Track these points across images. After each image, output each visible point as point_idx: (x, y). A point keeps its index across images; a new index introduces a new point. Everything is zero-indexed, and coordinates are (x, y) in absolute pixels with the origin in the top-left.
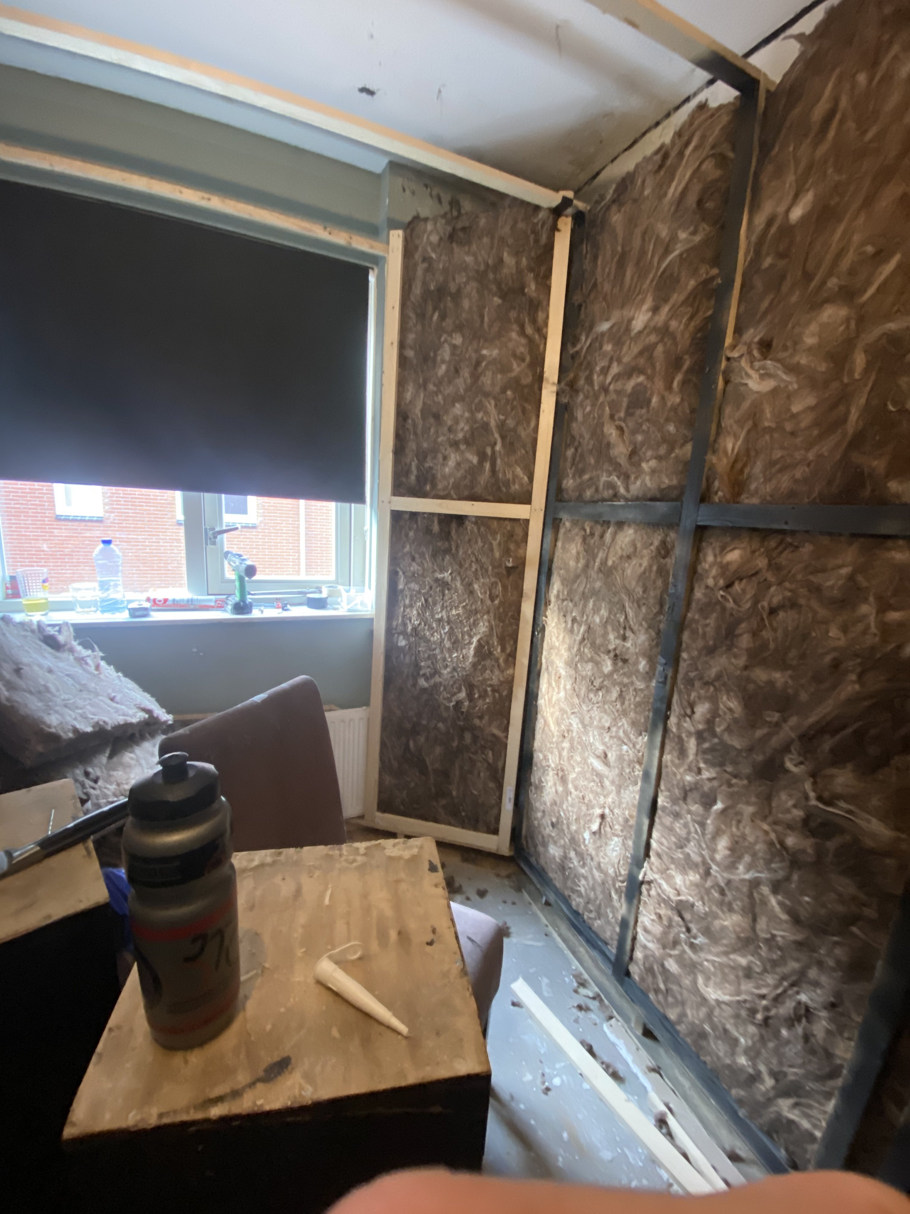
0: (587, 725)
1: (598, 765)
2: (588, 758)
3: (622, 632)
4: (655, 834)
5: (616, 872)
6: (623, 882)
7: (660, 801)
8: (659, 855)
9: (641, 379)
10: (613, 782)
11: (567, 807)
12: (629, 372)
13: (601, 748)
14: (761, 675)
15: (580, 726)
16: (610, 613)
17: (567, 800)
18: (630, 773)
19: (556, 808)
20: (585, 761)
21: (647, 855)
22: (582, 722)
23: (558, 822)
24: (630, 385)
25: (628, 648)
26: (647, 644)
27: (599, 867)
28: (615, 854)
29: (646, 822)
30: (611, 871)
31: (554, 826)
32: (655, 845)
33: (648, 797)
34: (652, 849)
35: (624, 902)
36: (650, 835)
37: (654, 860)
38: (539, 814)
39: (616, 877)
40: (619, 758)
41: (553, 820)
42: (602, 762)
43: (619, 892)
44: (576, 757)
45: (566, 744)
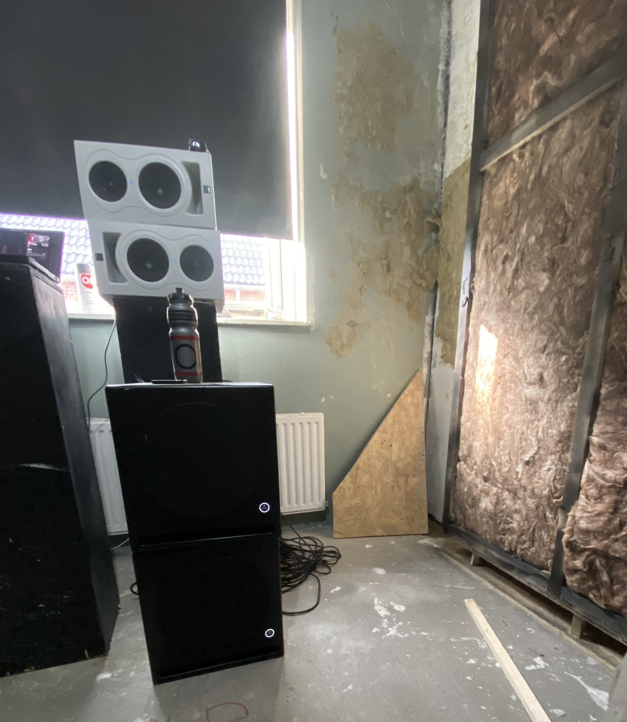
0: (521, 358)
1: (532, 391)
2: (522, 391)
3: (561, 235)
4: (596, 429)
5: (551, 490)
6: (559, 497)
7: (603, 391)
8: (602, 447)
10: (548, 401)
11: (498, 453)
13: (535, 372)
15: (513, 363)
16: (546, 223)
17: (499, 446)
18: (569, 381)
19: (488, 462)
21: (587, 454)
22: (515, 358)
23: (489, 473)
25: (568, 248)
26: (590, 232)
27: (533, 495)
28: (550, 473)
29: (587, 420)
30: (546, 492)
31: (486, 480)
32: (595, 439)
33: (590, 395)
34: (594, 445)
35: (560, 516)
36: (590, 432)
37: (594, 454)
38: (470, 479)
39: (551, 495)
40: (557, 371)
41: (485, 474)
42: (537, 386)
43: (554, 509)
44: (510, 396)
45: (498, 393)
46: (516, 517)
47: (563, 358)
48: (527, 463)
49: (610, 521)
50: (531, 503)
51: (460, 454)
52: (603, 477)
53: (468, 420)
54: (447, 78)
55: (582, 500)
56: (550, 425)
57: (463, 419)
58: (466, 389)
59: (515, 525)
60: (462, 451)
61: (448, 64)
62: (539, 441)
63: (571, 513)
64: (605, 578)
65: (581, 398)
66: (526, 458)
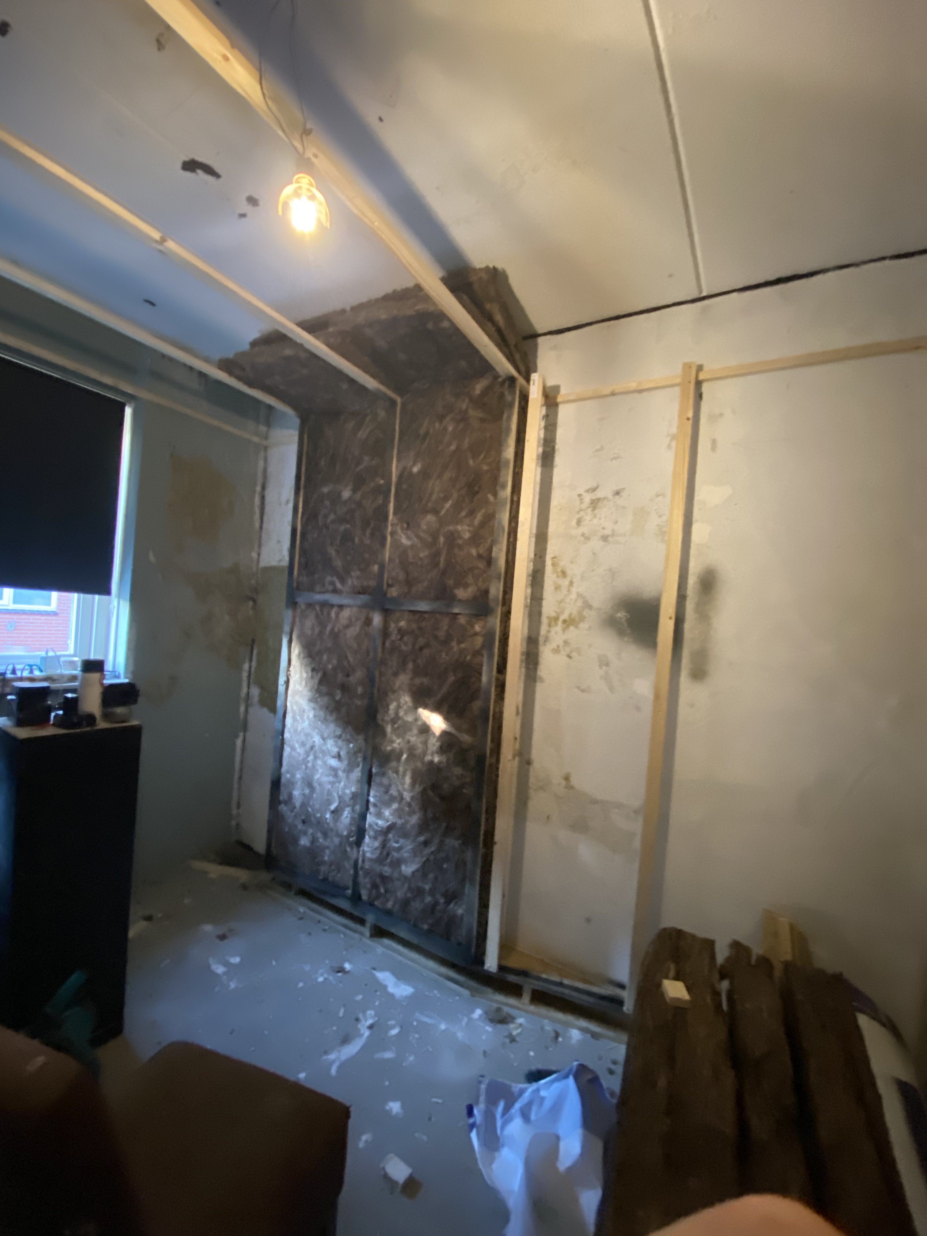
0: (325, 738)
1: (333, 762)
2: (327, 761)
4: (372, 793)
5: (349, 832)
6: (352, 834)
7: (374, 770)
8: (375, 805)
9: (348, 526)
10: (344, 771)
11: (312, 802)
12: (341, 520)
13: (335, 750)
14: (418, 681)
15: (321, 740)
16: (338, 661)
17: (313, 797)
18: (355, 760)
19: (305, 808)
20: (325, 763)
21: (367, 809)
22: (322, 737)
23: (306, 817)
24: (342, 528)
27: (337, 834)
28: (347, 820)
29: (366, 787)
30: (345, 833)
31: (304, 822)
32: (372, 799)
33: (366, 772)
34: (371, 803)
35: (355, 850)
36: (368, 795)
37: (372, 809)
38: (290, 820)
39: (349, 836)
40: (348, 753)
41: (303, 817)
42: (336, 760)
43: (351, 845)
44: (319, 762)
45: (311, 758)
46: (327, 852)
47: (351, 745)
48: (333, 812)
49: (381, 853)
50: (337, 840)
51: (281, 798)
52: (377, 824)
53: (288, 772)
54: (263, 498)
55: (367, 839)
56: (345, 787)
57: (284, 769)
58: (285, 746)
59: (326, 858)
60: (283, 796)
61: (264, 488)
62: (340, 797)
63: (361, 849)
64: (382, 890)
65: (362, 771)
66: (333, 807)
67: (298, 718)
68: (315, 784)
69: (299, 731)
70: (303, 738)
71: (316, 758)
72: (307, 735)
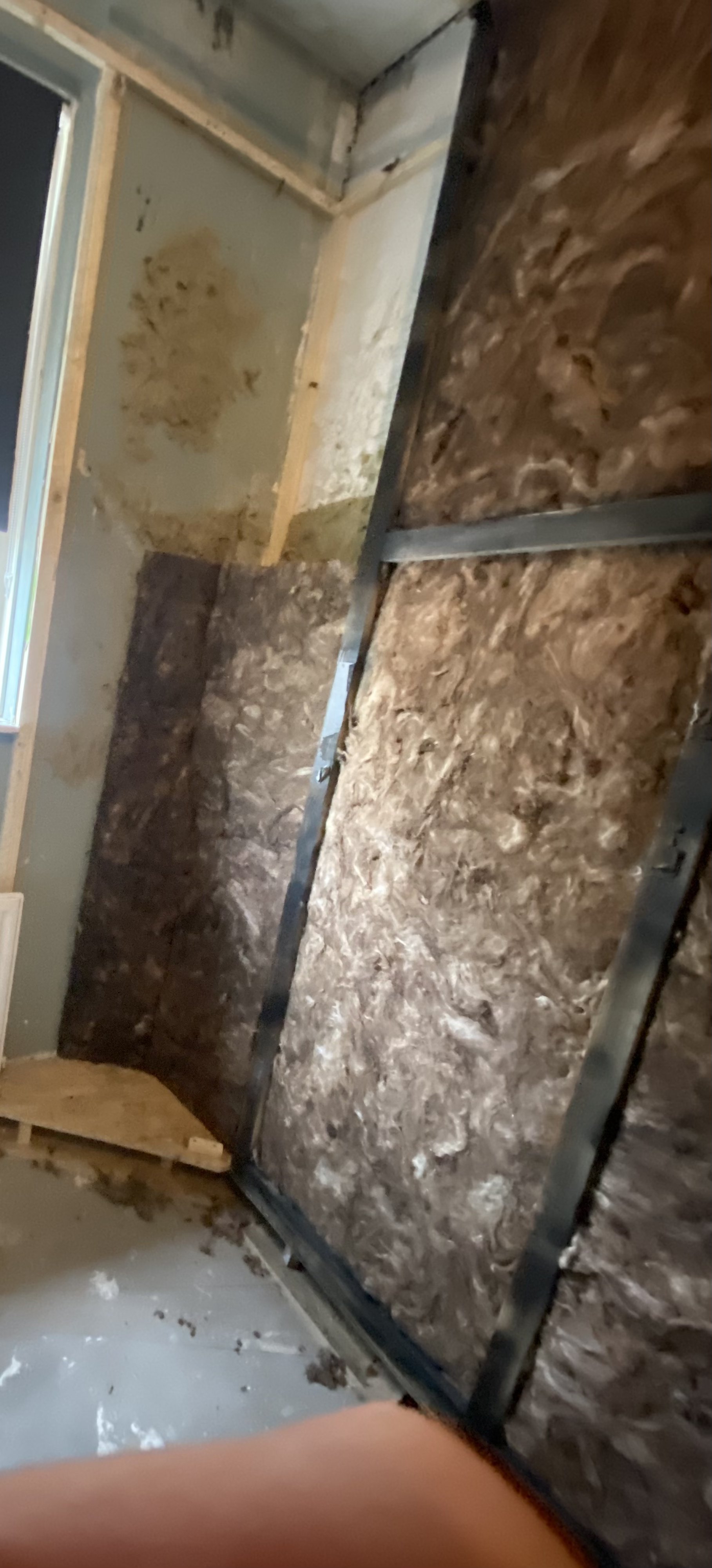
0: (444, 952)
1: (463, 1028)
2: (439, 1015)
3: (557, 766)
4: (608, 1181)
5: (489, 1242)
6: (505, 1263)
8: (619, 1227)
9: (652, 254)
11: (372, 1102)
12: (616, 248)
13: (474, 994)
15: (425, 951)
16: (527, 729)
17: (375, 1090)
18: (550, 1051)
19: (344, 1103)
20: (431, 1018)
21: (583, 1220)
22: (430, 943)
23: (346, 1127)
24: (619, 271)
25: (573, 800)
28: (489, 1207)
29: (588, 1156)
30: (476, 1240)
31: (334, 1133)
32: (606, 1202)
33: (598, 1107)
34: (602, 1210)
36: (595, 1181)
37: (600, 1229)
39: (488, 1251)
40: (524, 1019)
41: (335, 1122)
42: (476, 1025)
43: (492, 1283)
44: (409, 1010)
45: (383, 985)
46: (400, 1248)
47: (543, 1002)
48: (439, 1162)
50: (439, 1241)
51: (283, 1042)
52: (620, 1289)
53: (309, 991)
56: (500, 1115)
58: (309, 930)
59: (394, 1261)
60: (288, 1039)
62: (471, 1133)
65: (577, 1097)
66: (445, 1148)
67: (357, 870)
68: (387, 1059)
69: (353, 905)
70: (364, 925)
71: (399, 991)
72: (381, 922)
